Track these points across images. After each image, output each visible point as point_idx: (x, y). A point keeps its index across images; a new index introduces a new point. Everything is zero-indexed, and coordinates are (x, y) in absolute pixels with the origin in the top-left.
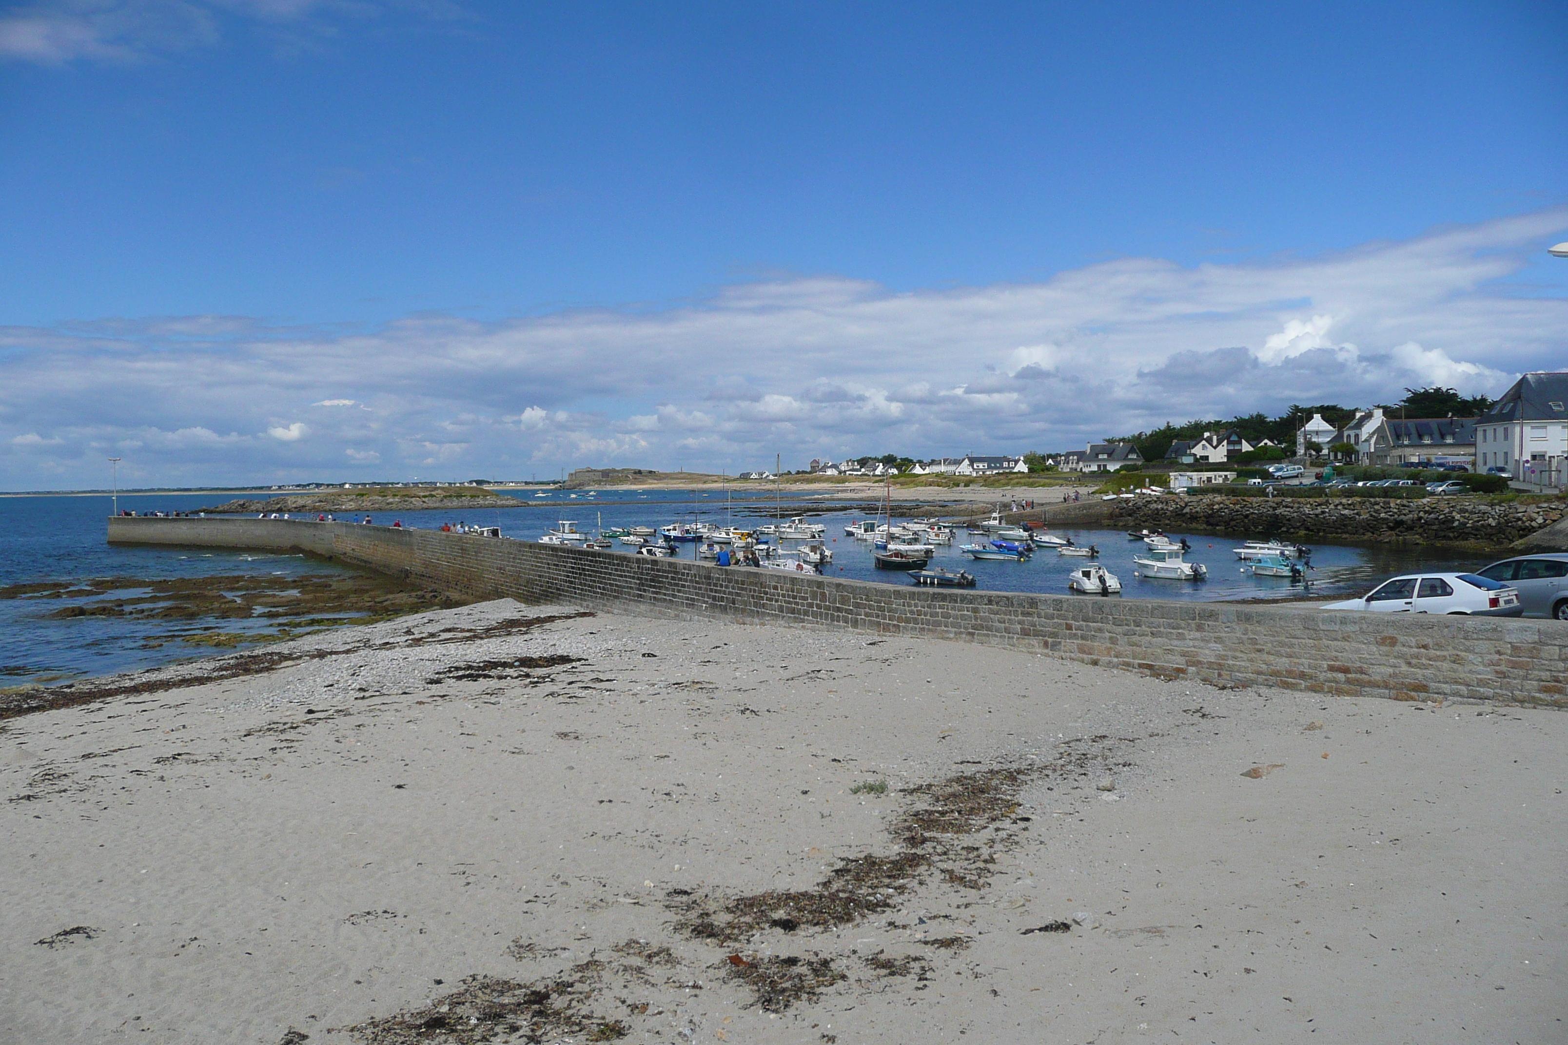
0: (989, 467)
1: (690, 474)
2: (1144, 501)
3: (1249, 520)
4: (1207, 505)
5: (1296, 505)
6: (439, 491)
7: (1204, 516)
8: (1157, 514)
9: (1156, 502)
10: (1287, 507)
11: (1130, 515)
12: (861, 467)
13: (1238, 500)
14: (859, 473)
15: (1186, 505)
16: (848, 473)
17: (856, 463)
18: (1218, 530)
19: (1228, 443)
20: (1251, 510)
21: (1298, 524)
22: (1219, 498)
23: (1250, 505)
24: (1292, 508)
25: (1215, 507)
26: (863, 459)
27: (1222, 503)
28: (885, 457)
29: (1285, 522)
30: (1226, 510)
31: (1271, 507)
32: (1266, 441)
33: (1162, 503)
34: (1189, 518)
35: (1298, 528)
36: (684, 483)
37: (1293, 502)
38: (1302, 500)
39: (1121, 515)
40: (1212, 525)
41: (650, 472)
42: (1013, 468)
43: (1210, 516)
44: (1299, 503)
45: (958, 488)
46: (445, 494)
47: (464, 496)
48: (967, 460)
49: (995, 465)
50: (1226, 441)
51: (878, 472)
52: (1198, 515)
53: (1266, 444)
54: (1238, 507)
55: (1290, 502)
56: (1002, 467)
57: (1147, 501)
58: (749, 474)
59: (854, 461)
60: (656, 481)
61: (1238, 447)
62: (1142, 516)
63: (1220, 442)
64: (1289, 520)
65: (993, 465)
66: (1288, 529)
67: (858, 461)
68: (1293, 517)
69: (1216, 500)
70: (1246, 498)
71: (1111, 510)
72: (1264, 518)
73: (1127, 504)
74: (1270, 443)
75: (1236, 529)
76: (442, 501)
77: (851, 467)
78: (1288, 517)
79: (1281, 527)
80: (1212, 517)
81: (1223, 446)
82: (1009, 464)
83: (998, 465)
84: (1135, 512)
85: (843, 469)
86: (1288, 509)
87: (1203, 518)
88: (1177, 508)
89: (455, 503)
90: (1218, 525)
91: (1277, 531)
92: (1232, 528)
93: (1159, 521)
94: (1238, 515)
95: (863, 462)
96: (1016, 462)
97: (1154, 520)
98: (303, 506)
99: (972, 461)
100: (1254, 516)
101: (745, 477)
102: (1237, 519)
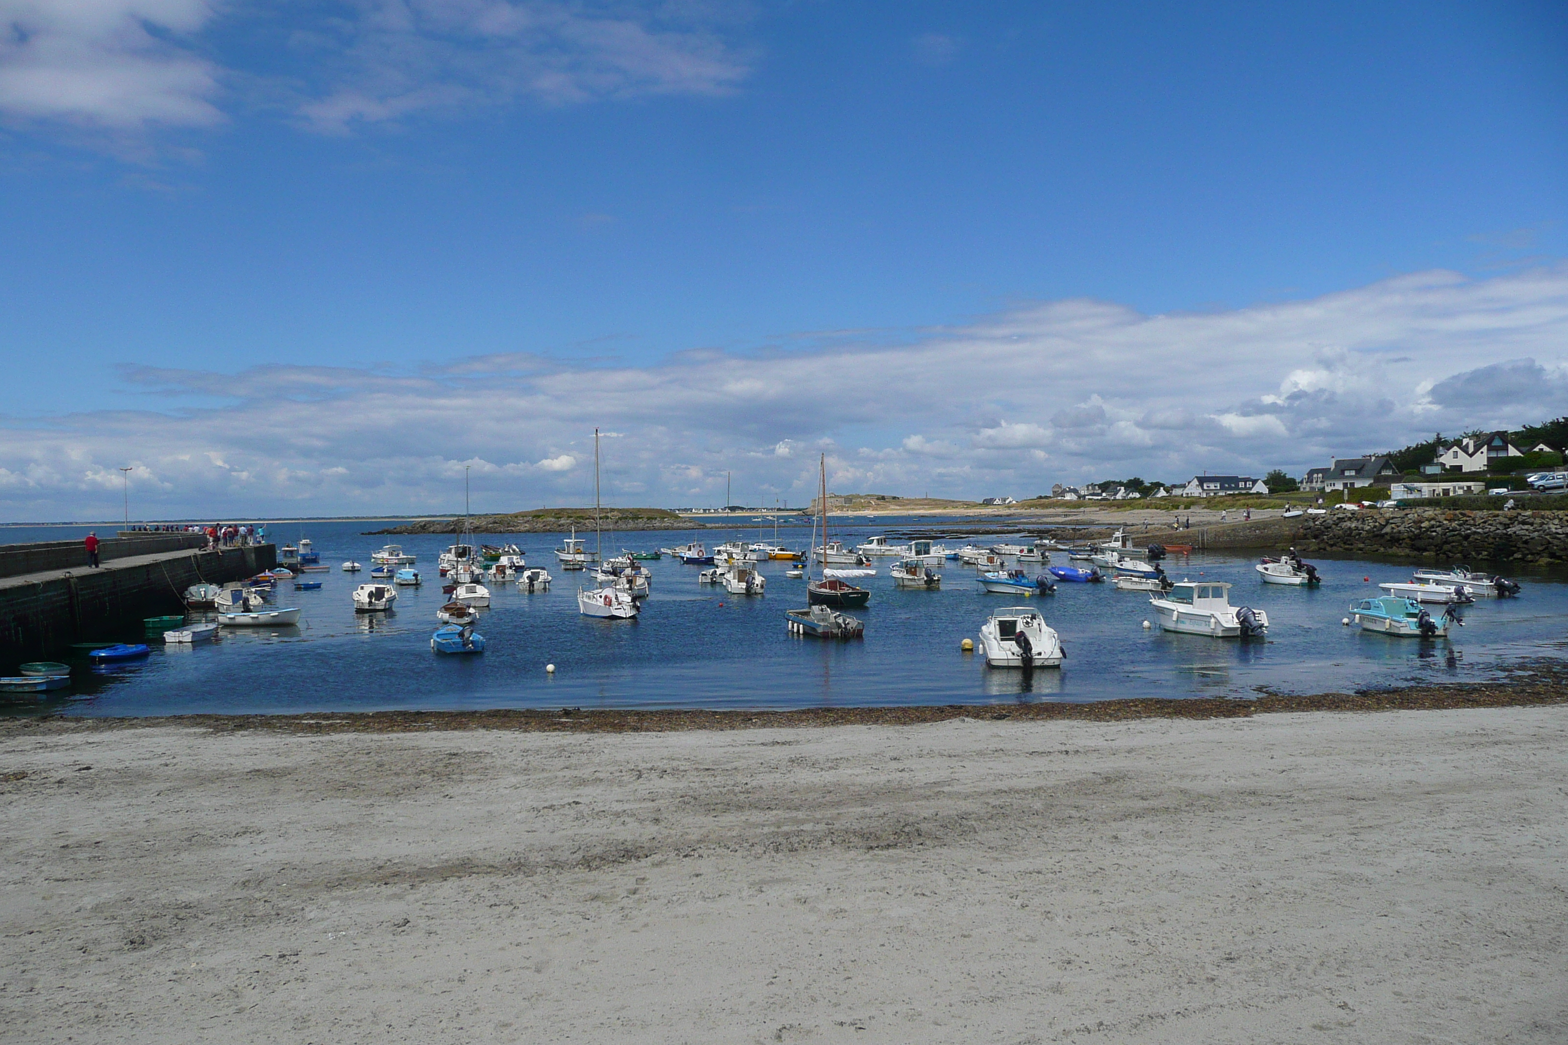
0: (1222, 488)
1: (935, 500)
2: (1335, 518)
3: (1469, 543)
4: (1414, 522)
5: (1538, 521)
6: (615, 513)
7: (1409, 537)
8: (1350, 535)
9: (1350, 519)
10: (1524, 523)
11: (1316, 537)
12: (1103, 492)
13: (1455, 515)
14: (1100, 498)
15: (1387, 522)
16: (1087, 497)
17: (1097, 487)
18: (1425, 556)
19: (1488, 450)
20: (1473, 529)
21: (1540, 548)
22: (1430, 513)
23: (1472, 522)
24: (1532, 524)
25: (1423, 525)
26: (1105, 483)
27: (1433, 519)
28: (1130, 481)
29: (1520, 545)
30: (1438, 529)
31: (1501, 523)
32: (1541, 446)
33: (1358, 520)
34: (1389, 541)
35: (1538, 554)
36: (925, 509)
37: (1534, 516)
38: (1548, 513)
39: (1305, 537)
40: (1418, 549)
41: (894, 498)
42: (1250, 489)
43: (1417, 537)
44: (1543, 517)
45: (1177, 511)
46: (620, 515)
47: (641, 518)
48: (1196, 479)
49: (1230, 485)
50: (1486, 446)
51: (1119, 496)
52: (1401, 537)
53: (1542, 449)
54: (1454, 524)
55: (1529, 517)
56: (1237, 488)
57: (1339, 518)
58: (992, 500)
59: (1095, 485)
60: (898, 508)
61: (1502, 454)
62: (1331, 538)
63: (1477, 448)
64: (1526, 542)
65: (1227, 485)
66: (1525, 555)
67: (1100, 486)
68: (1532, 539)
69: (1426, 515)
70: (1467, 512)
71: (1295, 529)
72: (1491, 540)
73: (1314, 522)
74: (1547, 449)
75: (1451, 554)
76: (616, 523)
77: (1092, 492)
78: (1525, 538)
79: (1514, 552)
80: (1420, 539)
81: (1482, 453)
82: (1245, 484)
83: (1233, 485)
84: (1323, 533)
85: (1082, 493)
86: (1526, 527)
87: (1407, 541)
88: (1375, 527)
89: (631, 525)
90: (1425, 550)
91: (1508, 557)
92: (1444, 553)
93: (1352, 544)
94: (1454, 535)
95: (1105, 487)
96: (1254, 482)
97: (1345, 543)
98: (477, 528)
99: (1202, 481)
100: (1476, 536)
101: (988, 503)
102: (1453, 542)
